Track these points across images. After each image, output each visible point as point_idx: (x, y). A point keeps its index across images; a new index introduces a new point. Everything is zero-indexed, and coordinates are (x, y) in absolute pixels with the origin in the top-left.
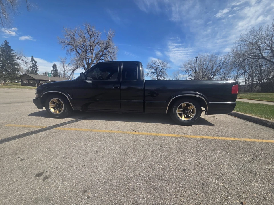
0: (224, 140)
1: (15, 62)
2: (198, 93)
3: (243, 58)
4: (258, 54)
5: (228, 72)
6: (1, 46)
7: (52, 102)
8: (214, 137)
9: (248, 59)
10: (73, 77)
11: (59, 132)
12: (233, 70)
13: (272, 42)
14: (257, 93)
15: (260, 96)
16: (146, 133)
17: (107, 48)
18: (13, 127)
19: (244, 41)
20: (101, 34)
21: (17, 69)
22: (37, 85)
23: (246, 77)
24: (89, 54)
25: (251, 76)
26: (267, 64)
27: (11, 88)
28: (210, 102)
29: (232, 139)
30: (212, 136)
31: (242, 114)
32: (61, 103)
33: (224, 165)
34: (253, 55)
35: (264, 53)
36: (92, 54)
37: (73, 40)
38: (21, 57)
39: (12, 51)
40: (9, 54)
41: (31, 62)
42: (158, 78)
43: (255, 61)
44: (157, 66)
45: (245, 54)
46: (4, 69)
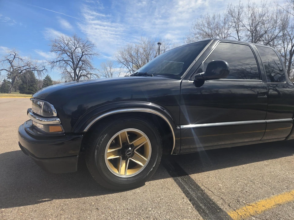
44: (72, 50)
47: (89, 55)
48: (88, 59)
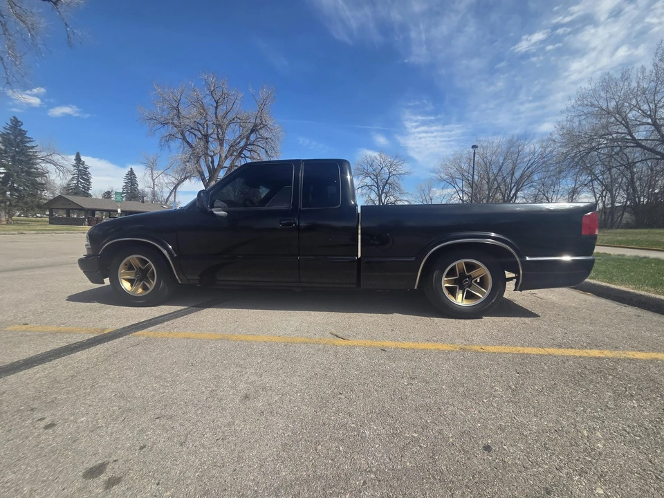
0: (575, 357)
1: (37, 169)
2: (493, 235)
3: (587, 146)
4: (623, 135)
5: (553, 181)
6: (3, 130)
7: (126, 265)
8: (547, 349)
9: (599, 149)
10: (175, 200)
11: (145, 343)
12: (563, 174)
13: (656, 106)
14: (627, 231)
15: (634, 239)
16: (369, 343)
17: (257, 130)
18: (28, 333)
19: (587, 105)
20: (242, 97)
21: (40, 184)
22: (89, 221)
23: (596, 190)
24: (214, 146)
25: (608, 188)
26: (646, 160)
27: (24, 232)
28: (528, 259)
29: (594, 355)
30: (541, 346)
31: (604, 284)
32: (150, 267)
33: (592, 430)
34: (611, 139)
35: (637, 134)
36: (221, 145)
37: (175, 112)
38: (50, 155)
39: (30, 141)
40: (22, 150)
41: (74, 166)
42: (380, 200)
43: (617, 154)
44: (378, 171)
45: (591, 136)
46: (10, 186)
47: (398, 175)
48: (397, 181)
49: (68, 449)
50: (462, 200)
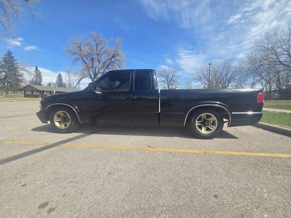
0: (254, 156)
1: (18, 73)
2: (218, 102)
3: (259, 64)
4: (275, 59)
5: (244, 79)
6: (4, 56)
7: (57, 115)
8: (242, 153)
9: (264, 65)
10: (79, 87)
11: (66, 150)
12: (249, 76)
13: (289, 47)
14: (276, 101)
15: (280, 104)
16: (164, 150)
17: (115, 57)
18: (14, 145)
19: (259, 46)
20: (108, 42)
21: (20, 80)
22: (41, 96)
23: (263, 83)
24: (96, 63)
25: (268, 82)
26: (285, 70)
27: (13, 101)
28: (233, 113)
29: (262, 155)
30: (239, 151)
31: (267, 124)
32: (67, 116)
33: (262, 188)
34: (269, 61)
35: (281, 59)
36: (99, 63)
37: (79, 48)
38: (24, 67)
39: (16, 61)
40: (12, 65)
41: (35, 72)
42: (169, 87)
43: (272, 67)
44: (168, 74)
45: (261, 60)
46: (7, 81)
47: (176, 77)
48: (176, 79)
49: (31, 196)
50: (205, 87)
